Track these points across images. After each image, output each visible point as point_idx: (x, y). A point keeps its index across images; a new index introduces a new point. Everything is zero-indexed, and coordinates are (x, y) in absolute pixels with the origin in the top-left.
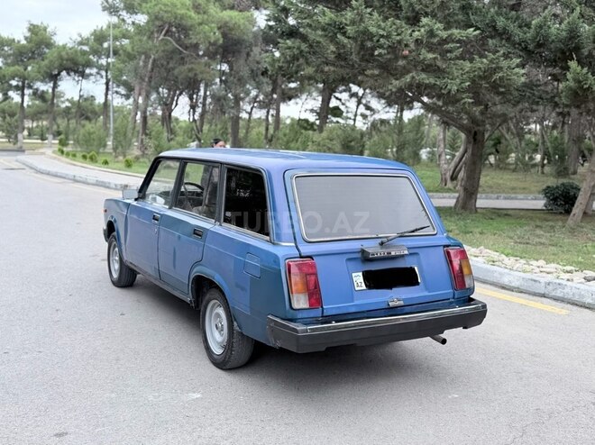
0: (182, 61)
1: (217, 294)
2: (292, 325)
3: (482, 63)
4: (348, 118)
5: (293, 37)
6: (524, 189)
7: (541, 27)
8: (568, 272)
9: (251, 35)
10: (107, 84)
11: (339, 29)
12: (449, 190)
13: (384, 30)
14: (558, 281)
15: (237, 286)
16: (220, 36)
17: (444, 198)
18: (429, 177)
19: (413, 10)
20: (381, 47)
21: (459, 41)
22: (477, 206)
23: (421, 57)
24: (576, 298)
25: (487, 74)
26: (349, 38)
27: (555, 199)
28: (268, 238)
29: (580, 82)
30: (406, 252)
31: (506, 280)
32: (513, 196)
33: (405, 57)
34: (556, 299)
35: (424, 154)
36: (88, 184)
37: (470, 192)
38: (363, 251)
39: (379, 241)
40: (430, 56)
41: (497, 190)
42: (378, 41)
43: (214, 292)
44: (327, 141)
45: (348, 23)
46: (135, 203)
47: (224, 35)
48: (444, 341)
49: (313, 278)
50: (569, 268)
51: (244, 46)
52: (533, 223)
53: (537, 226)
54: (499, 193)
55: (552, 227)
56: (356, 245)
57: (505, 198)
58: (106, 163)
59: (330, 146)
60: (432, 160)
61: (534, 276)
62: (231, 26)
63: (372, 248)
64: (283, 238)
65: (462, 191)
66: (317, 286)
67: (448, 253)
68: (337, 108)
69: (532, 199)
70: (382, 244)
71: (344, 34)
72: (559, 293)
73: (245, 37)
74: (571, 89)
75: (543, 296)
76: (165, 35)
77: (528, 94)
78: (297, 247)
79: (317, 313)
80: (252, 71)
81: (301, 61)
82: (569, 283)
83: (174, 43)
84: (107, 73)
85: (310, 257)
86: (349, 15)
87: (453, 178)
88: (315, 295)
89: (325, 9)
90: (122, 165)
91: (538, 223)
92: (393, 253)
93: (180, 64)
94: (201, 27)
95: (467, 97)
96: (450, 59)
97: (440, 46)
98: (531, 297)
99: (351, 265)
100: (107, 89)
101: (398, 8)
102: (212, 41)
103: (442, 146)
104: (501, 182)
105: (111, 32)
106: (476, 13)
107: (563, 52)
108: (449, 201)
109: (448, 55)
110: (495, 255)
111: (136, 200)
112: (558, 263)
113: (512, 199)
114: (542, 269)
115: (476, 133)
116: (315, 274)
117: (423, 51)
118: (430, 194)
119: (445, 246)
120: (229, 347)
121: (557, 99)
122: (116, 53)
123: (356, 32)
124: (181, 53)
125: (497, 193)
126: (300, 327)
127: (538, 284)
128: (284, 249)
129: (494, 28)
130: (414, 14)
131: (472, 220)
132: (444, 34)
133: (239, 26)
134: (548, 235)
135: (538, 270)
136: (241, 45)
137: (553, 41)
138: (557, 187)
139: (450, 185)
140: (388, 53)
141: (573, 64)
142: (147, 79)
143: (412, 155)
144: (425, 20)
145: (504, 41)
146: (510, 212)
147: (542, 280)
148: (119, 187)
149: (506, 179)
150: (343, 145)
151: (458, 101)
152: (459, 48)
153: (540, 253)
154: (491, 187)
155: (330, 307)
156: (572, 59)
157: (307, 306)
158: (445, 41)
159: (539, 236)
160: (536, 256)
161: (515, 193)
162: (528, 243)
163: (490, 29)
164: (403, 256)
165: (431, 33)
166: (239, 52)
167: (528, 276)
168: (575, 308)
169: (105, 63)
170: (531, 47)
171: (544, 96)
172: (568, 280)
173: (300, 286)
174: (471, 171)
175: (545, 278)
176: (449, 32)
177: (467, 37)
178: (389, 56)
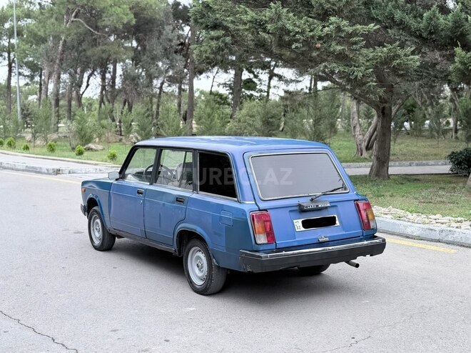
0: (95, 43)
1: (198, 242)
2: (257, 254)
3: (382, 52)
4: (261, 91)
5: (216, 29)
6: (435, 155)
7: (431, 19)
8: (458, 222)
9: (162, 14)
10: (10, 66)
11: (260, 25)
12: (365, 160)
13: (299, 27)
14: (449, 229)
15: (216, 234)
16: (133, 16)
17: (361, 167)
18: (346, 148)
19: (323, 9)
20: (297, 41)
21: (362, 35)
22: (389, 173)
23: (332, 49)
24: (463, 241)
25: (387, 61)
26: (268, 33)
27: (459, 164)
28: (236, 199)
29: (465, 64)
30: (329, 205)
31: (409, 231)
32: (424, 162)
33: (318, 49)
34: (448, 243)
35: (340, 124)
36: (18, 170)
37: (383, 161)
38: (300, 205)
39: (310, 198)
40: (339, 48)
41: (410, 157)
42: (294, 36)
43: (195, 241)
44: (247, 117)
45: (267, 19)
46: (116, 182)
47: (136, 15)
48: (357, 266)
49: (268, 223)
50: (459, 219)
51: (155, 25)
52: (438, 186)
53: (440, 188)
54: (412, 160)
55: (455, 188)
56: (295, 202)
57: (417, 165)
58: (27, 148)
59: (251, 122)
60: (348, 131)
61: (431, 227)
62: (143, 6)
63: (306, 203)
64: (246, 198)
65: (375, 160)
66: (271, 229)
67: (358, 205)
68: (249, 81)
69: (442, 164)
70: (312, 200)
71: (265, 30)
72: (450, 238)
73: (157, 16)
74: (459, 69)
75: (439, 241)
76: (75, 17)
77: (424, 74)
78: (256, 203)
79: (273, 246)
80: (166, 50)
81: (226, 51)
82: (458, 230)
83: (86, 26)
84: (9, 54)
85: (266, 210)
86: (267, 14)
87: (368, 148)
88: (270, 235)
89: (247, 9)
90: (45, 150)
91: (442, 185)
92: (320, 206)
93: (92, 46)
94: (113, 9)
95: (372, 81)
96: (356, 50)
97: (347, 39)
98: (429, 243)
99: (292, 214)
100: (10, 71)
101: (310, 5)
102: (125, 22)
103: (356, 118)
104: (415, 149)
105: (15, 12)
106: (376, 7)
107: (452, 39)
108: (364, 169)
109: (354, 46)
110: (401, 212)
111: (117, 180)
112: (452, 216)
113: (424, 165)
114: (437, 221)
115: (384, 108)
116: (270, 221)
117: (334, 43)
118: (344, 164)
119: (355, 200)
120: (209, 278)
121: (449, 78)
122: (20, 34)
123: (275, 28)
124: (92, 34)
125: (410, 160)
126: (263, 255)
127: (434, 232)
128: (248, 206)
129: (393, 19)
130: (324, 11)
131: (384, 186)
132: (350, 29)
133: (151, 6)
134: (448, 194)
135: (434, 222)
136: (153, 24)
137: (442, 30)
138: (461, 153)
139: (365, 154)
140: (303, 46)
141: (458, 50)
142: (57, 61)
143: (328, 126)
144: (333, 19)
145: (401, 31)
146: (418, 178)
147: (437, 229)
148: (51, 171)
149: (420, 146)
150: (263, 121)
151: (364, 84)
152: (363, 40)
153: (439, 209)
154: (405, 155)
155: (280, 242)
156: (457, 46)
157: (267, 242)
158: (351, 35)
159: (440, 196)
160: (435, 211)
161: (427, 159)
162: (430, 202)
163: (389, 21)
164: (326, 208)
165: (339, 29)
166: (151, 31)
167: (427, 226)
168: (462, 248)
169: (7, 44)
170: (424, 35)
171: (439, 75)
172: (457, 227)
173: (261, 230)
174: (382, 142)
175: (438, 227)
176: (354, 28)
177: (369, 31)
178: (304, 49)
